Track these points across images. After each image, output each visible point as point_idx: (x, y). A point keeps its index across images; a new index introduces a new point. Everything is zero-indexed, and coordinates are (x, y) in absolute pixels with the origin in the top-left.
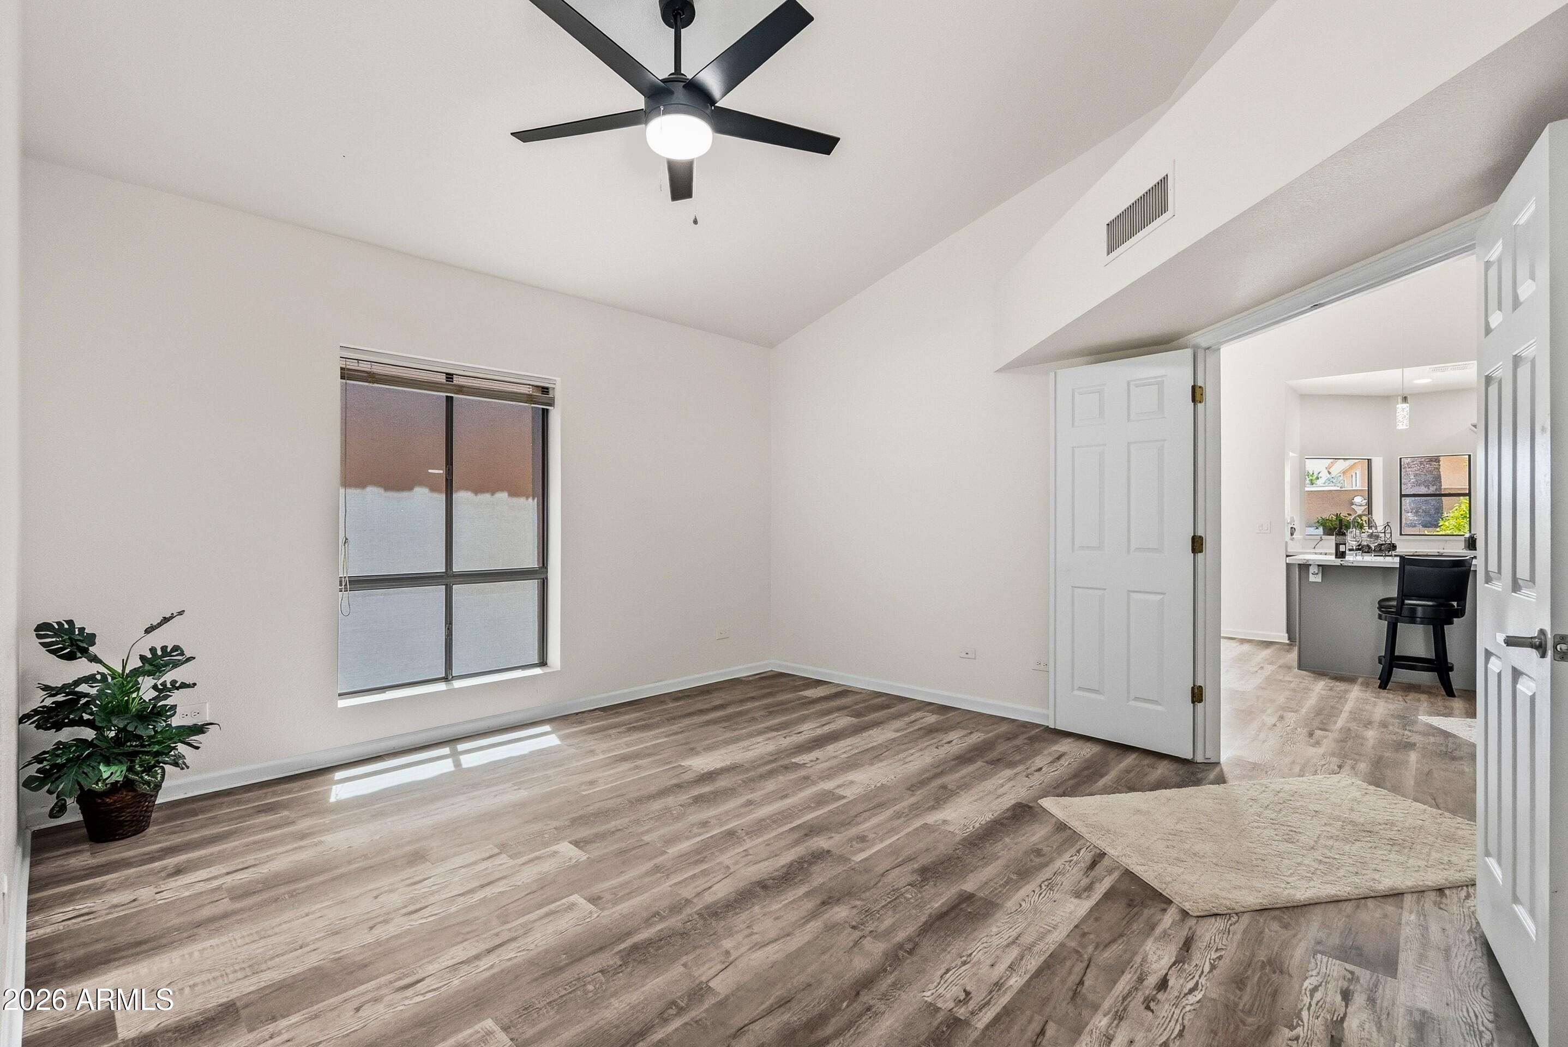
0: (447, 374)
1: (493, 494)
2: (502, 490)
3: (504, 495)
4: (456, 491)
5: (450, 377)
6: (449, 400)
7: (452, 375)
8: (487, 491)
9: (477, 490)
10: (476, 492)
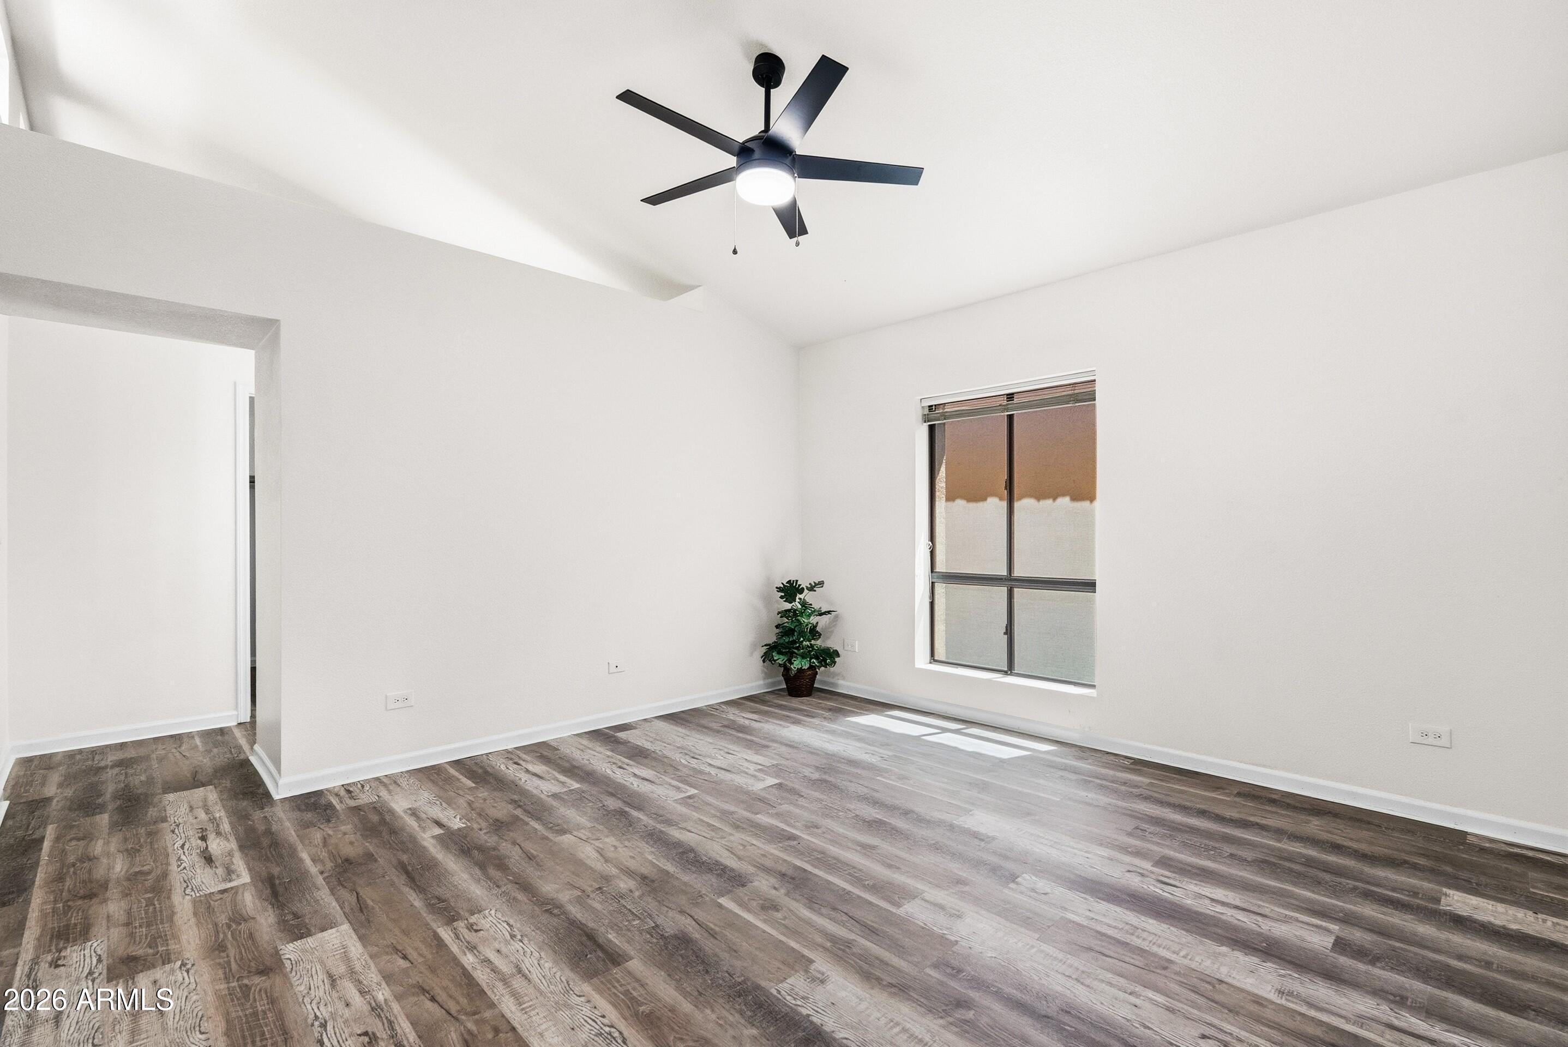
0: (1007, 395)
1: (1054, 499)
2: (1064, 495)
3: (1065, 501)
4: (1019, 499)
5: (1010, 397)
6: (1011, 417)
7: (1013, 394)
8: (1049, 498)
9: (1040, 496)
10: (1038, 499)
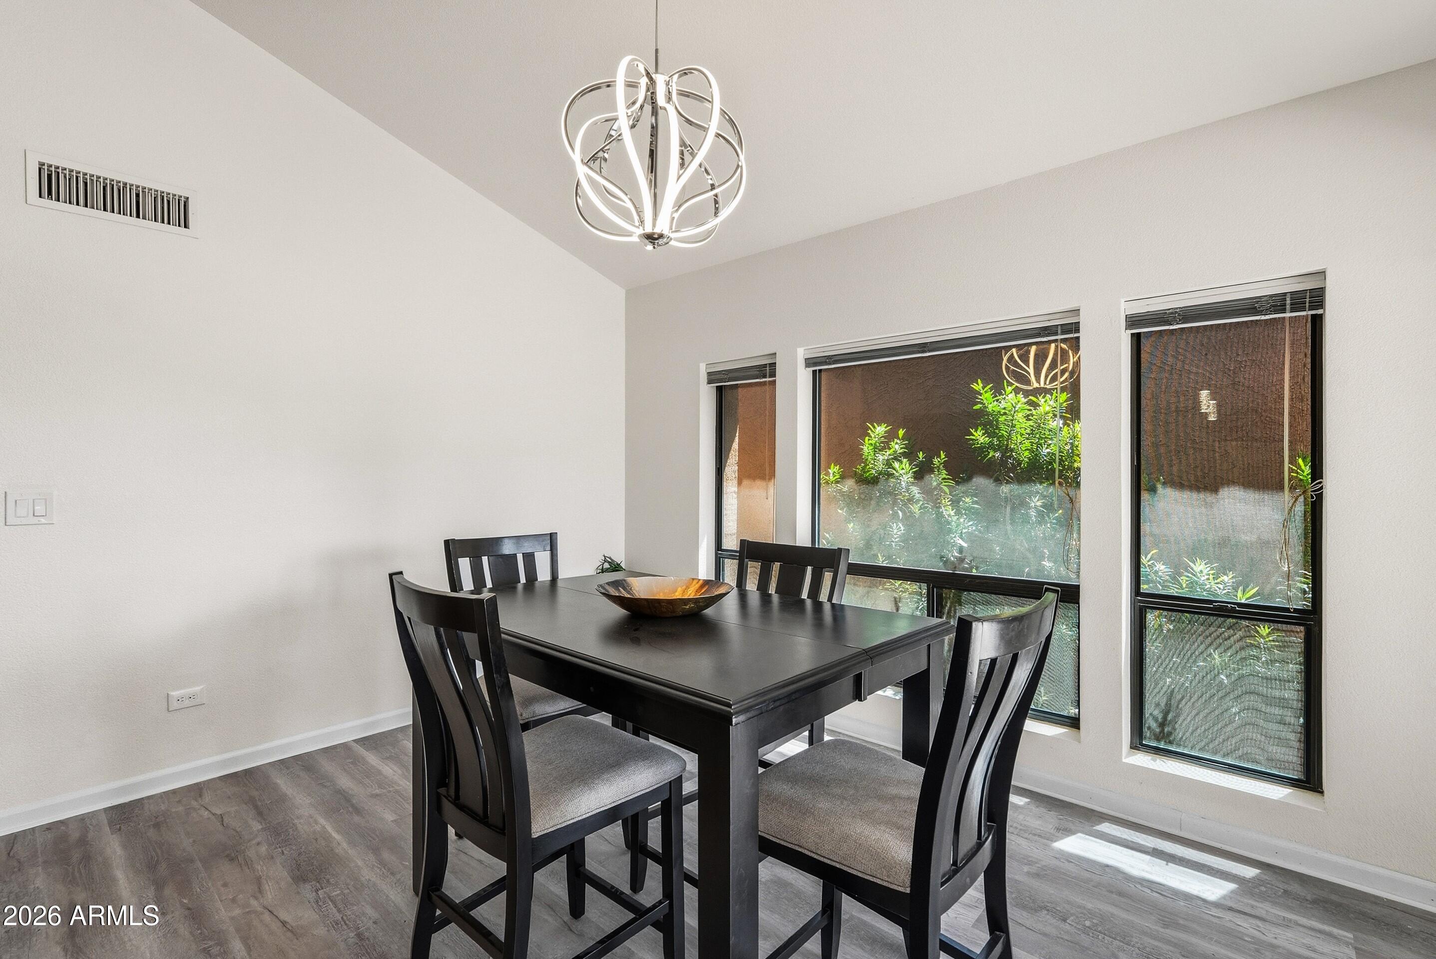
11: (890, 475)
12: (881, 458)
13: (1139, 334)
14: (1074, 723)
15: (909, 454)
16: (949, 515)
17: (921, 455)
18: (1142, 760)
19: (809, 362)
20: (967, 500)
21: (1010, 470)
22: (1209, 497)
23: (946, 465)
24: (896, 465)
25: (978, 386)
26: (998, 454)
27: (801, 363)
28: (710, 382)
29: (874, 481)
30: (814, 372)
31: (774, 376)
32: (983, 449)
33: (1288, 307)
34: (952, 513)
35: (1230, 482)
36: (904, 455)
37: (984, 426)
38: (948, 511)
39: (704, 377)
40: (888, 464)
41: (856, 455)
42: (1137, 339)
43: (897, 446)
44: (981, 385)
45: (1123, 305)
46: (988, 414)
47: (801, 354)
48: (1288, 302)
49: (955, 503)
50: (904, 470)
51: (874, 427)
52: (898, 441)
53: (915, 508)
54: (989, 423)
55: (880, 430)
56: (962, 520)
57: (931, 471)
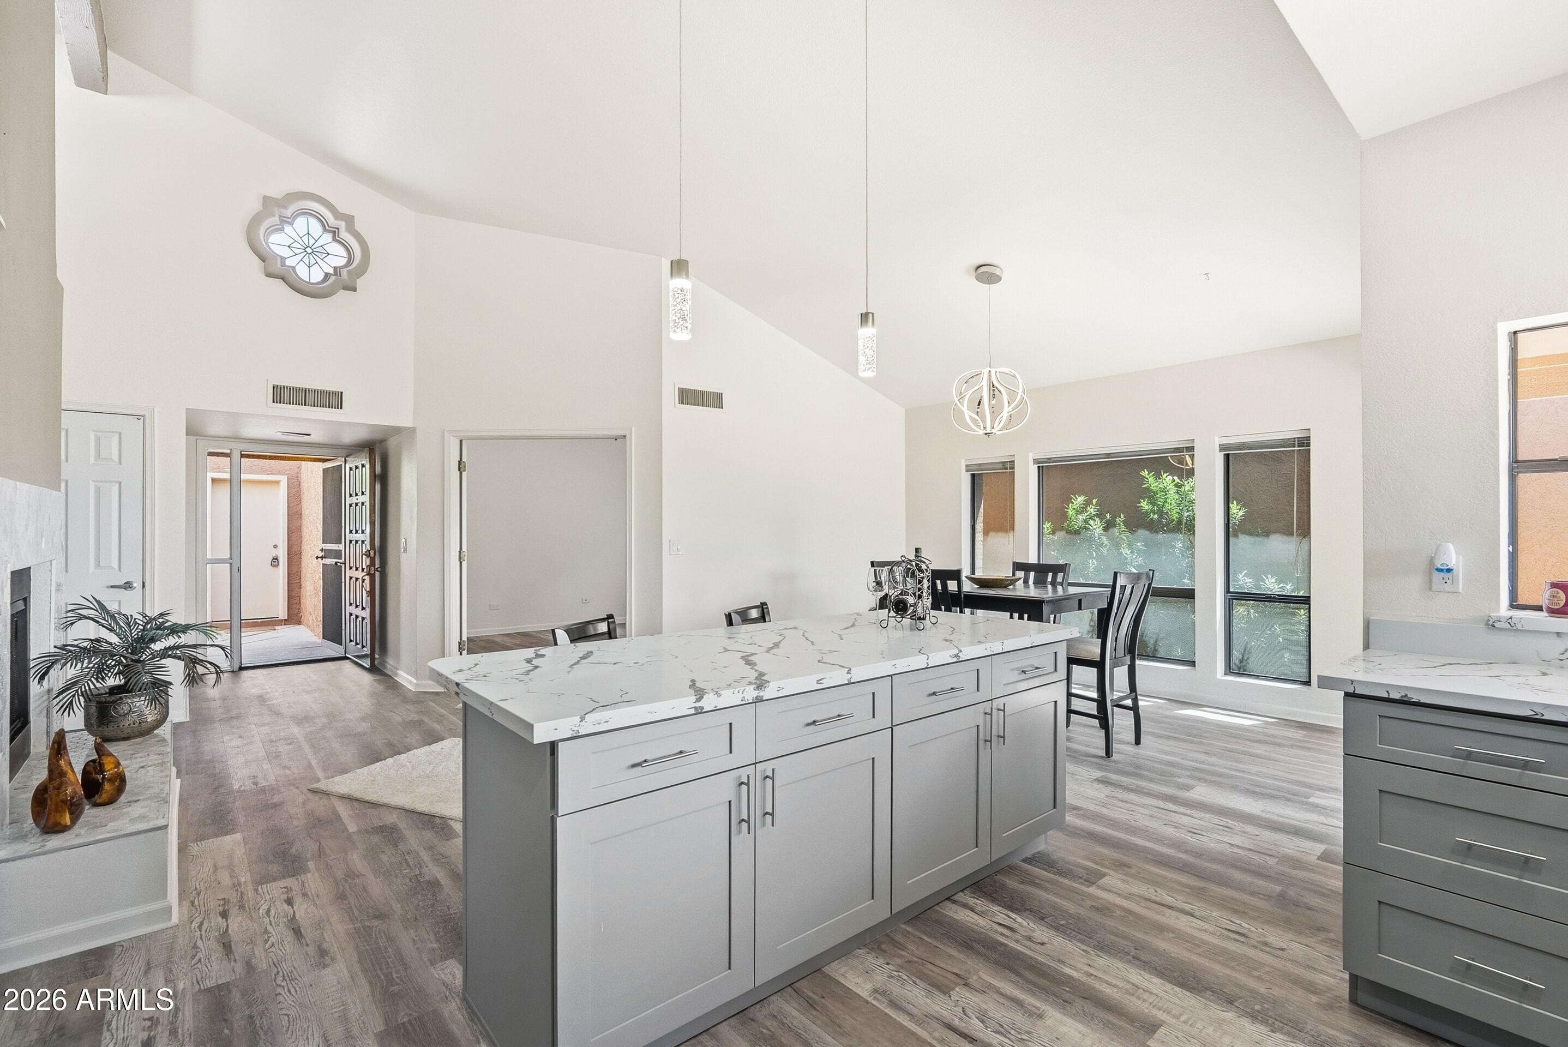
11: (1087, 529)
12: (1081, 517)
13: (1228, 454)
14: (1193, 664)
15: (1100, 515)
16: (1126, 554)
17: (1108, 516)
18: (1230, 678)
19: (1036, 461)
20: (1139, 544)
21: (1164, 526)
22: (1265, 539)
23: (1124, 522)
24: (1091, 522)
25: (1145, 473)
26: (1156, 516)
27: (1031, 462)
28: (967, 471)
29: (1077, 532)
30: (1039, 467)
31: (1013, 468)
32: (1147, 513)
33: (1296, 445)
34: (1128, 553)
35: (1275, 532)
36: (1097, 515)
37: (1149, 498)
38: (1125, 551)
39: (964, 468)
40: (1086, 522)
41: (1064, 516)
42: (1227, 457)
43: (1091, 510)
44: (1147, 473)
45: (1217, 439)
46: (1152, 490)
47: (1031, 457)
48: (1296, 442)
49: (1130, 546)
50: (1097, 526)
51: (1077, 498)
52: (1093, 507)
53: (1105, 551)
54: (1150, 495)
55: (1081, 499)
56: (1134, 557)
57: (1114, 526)
